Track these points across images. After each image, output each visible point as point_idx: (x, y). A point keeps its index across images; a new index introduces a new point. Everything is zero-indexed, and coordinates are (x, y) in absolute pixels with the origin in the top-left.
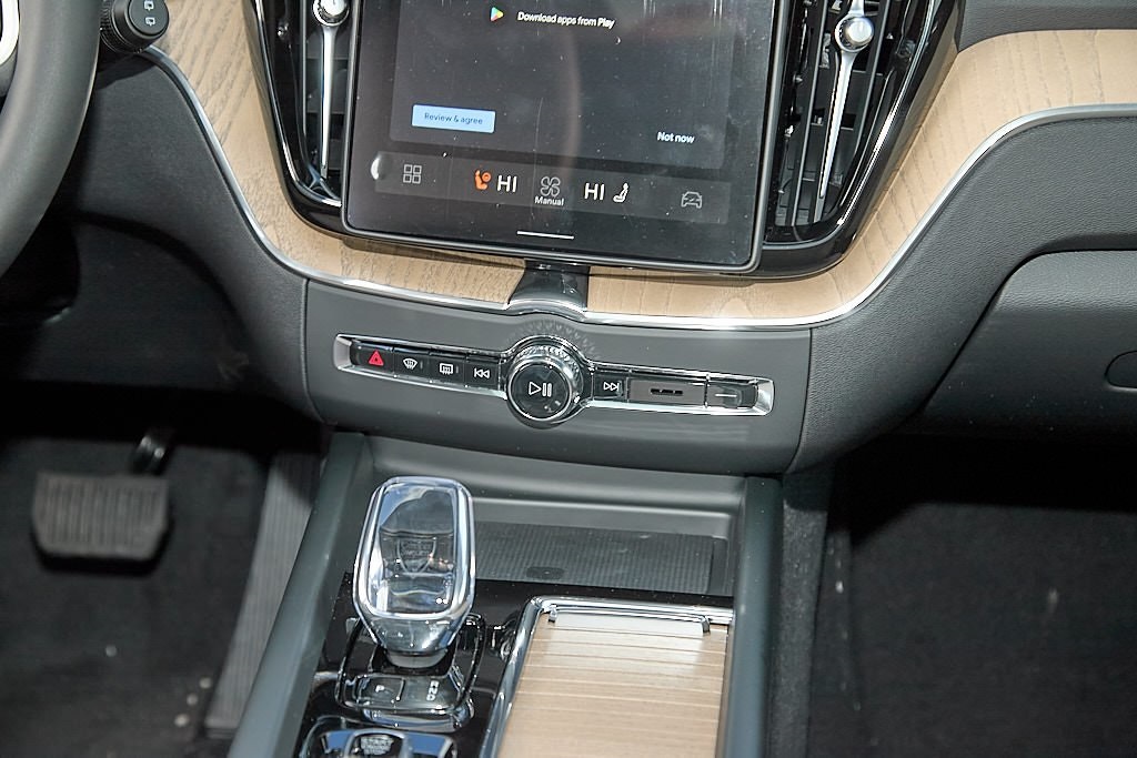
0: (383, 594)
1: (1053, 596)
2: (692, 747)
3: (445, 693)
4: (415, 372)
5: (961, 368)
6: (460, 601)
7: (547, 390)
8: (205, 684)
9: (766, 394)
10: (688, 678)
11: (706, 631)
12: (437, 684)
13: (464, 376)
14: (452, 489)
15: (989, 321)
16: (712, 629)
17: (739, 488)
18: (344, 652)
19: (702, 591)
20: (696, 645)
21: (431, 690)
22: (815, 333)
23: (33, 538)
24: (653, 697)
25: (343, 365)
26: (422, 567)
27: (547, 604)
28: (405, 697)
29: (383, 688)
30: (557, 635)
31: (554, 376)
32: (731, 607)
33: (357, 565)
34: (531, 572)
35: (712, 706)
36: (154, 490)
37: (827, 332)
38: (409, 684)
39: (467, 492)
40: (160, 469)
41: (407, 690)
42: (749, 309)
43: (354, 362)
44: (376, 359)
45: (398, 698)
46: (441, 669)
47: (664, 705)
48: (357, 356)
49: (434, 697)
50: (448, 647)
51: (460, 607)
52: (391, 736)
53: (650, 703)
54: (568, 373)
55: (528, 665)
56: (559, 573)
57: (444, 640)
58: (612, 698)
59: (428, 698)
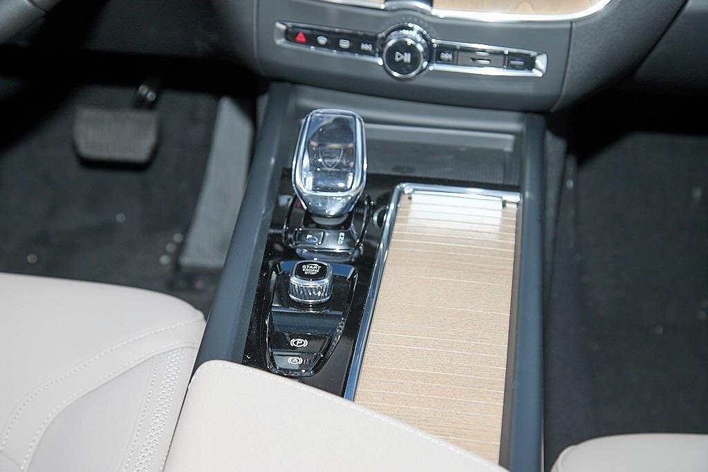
0: (310, 180)
1: (697, 193)
2: (499, 274)
3: (348, 240)
4: (326, 46)
5: (660, 48)
6: (358, 185)
7: (407, 58)
8: (178, 237)
9: (541, 62)
10: (494, 233)
11: (504, 206)
12: (343, 234)
13: (355, 49)
14: (351, 117)
15: (680, 19)
16: (507, 205)
17: (520, 121)
18: (286, 215)
19: (499, 182)
20: (499, 214)
21: (340, 238)
22: (574, 25)
23: (74, 147)
24: (474, 245)
25: (280, 41)
26: (333, 165)
27: (407, 188)
28: (324, 242)
29: (311, 236)
30: (414, 207)
31: (412, 49)
32: (519, 192)
33: (294, 162)
34: (396, 169)
35: (510, 251)
36: (148, 119)
37: (581, 24)
38: (327, 234)
39: (362, 119)
40: (151, 106)
41: (325, 239)
42: (533, 8)
43: (287, 39)
44: (301, 38)
45: (320, 243)
46: (346, 225)
47: (480, 249)
48: (290, 35)
49: (342, 242)
50: (349, 213)
51: (357, 188)
52: (319, 264)
53: (472, 248)
54: (420, 48)
55: (397, 225)
56: (412, 170)
57: (347, 209)
58: (449, 244)
59: (339, 243)
